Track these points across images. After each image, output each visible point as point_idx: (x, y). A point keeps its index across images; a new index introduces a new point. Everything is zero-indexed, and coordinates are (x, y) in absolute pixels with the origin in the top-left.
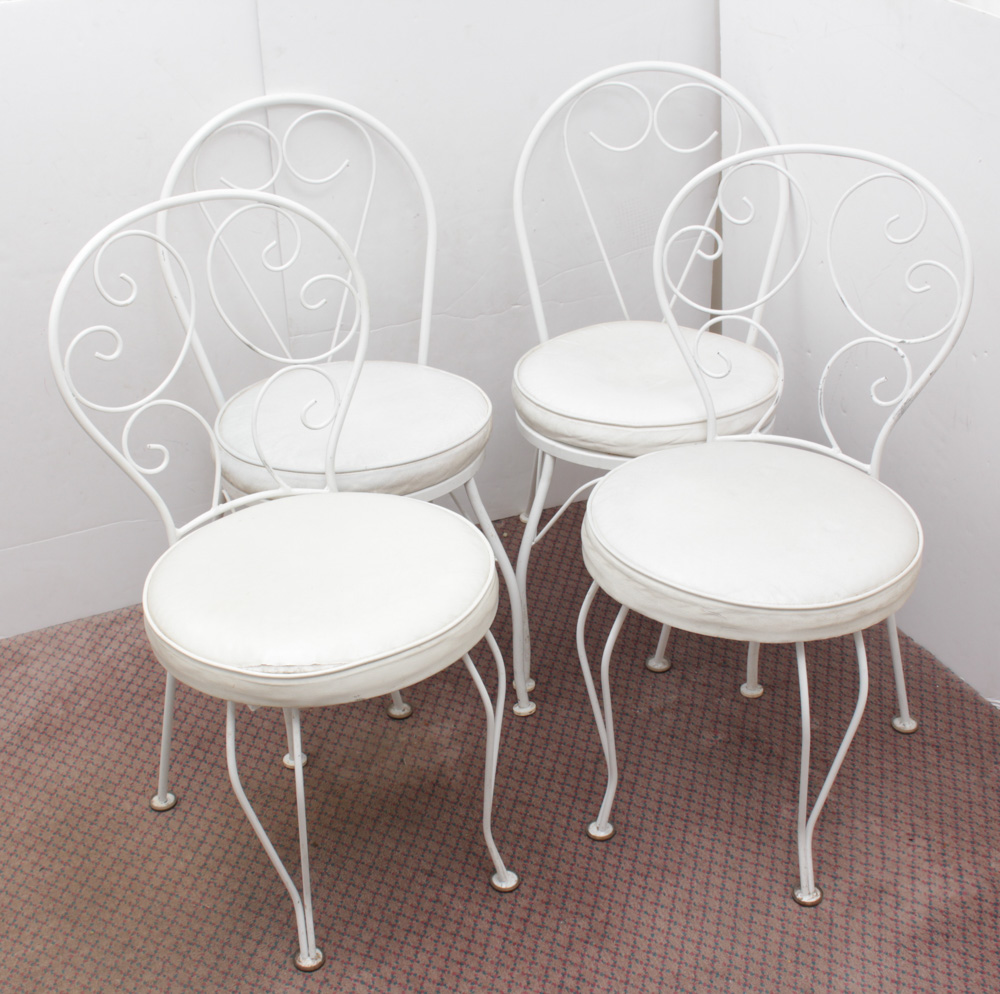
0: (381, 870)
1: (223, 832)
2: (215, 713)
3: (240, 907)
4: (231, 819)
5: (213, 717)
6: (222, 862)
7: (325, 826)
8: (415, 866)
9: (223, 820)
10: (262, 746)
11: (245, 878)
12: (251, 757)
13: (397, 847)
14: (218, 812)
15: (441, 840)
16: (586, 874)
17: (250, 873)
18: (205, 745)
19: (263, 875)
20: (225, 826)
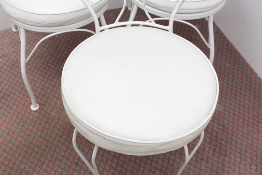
0: (60, 161)
1: (6, 137)
2: (12, 83)
3: (7, 173)
4: (10, 131)
5: (10, 85)
6: (4, 151)
7: (42, 138)
8: (72, 160)
9: (7, 131)
10: (26, 99)
11: (11, 159)
12: (21, 103)
13: (67, 150)
14: (6, 128)
15: (82, 148)
16: (133, 170)
17: (13, 157)
18: (6, 97)
19: (17, 159)
20: (8, 134)
